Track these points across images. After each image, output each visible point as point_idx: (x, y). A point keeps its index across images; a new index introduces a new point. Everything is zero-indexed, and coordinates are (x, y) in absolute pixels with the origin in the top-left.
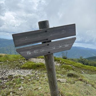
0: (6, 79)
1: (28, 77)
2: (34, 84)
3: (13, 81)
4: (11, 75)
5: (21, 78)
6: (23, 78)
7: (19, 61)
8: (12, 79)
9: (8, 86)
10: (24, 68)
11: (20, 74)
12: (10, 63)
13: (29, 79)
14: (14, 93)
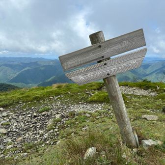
0: (67, 117)
1: (96, 113)
2: (104, 123)
3: (76, 119)
4: (72, 112)
5: (86, 115)
6: (89, 115)
7: (87, 91)
8: (74, 117)
9: (69, 125)
10: (92, 102)
11: (85, 111)
12: (72, 96)
13: (98, 116)
14: (77, 133)
